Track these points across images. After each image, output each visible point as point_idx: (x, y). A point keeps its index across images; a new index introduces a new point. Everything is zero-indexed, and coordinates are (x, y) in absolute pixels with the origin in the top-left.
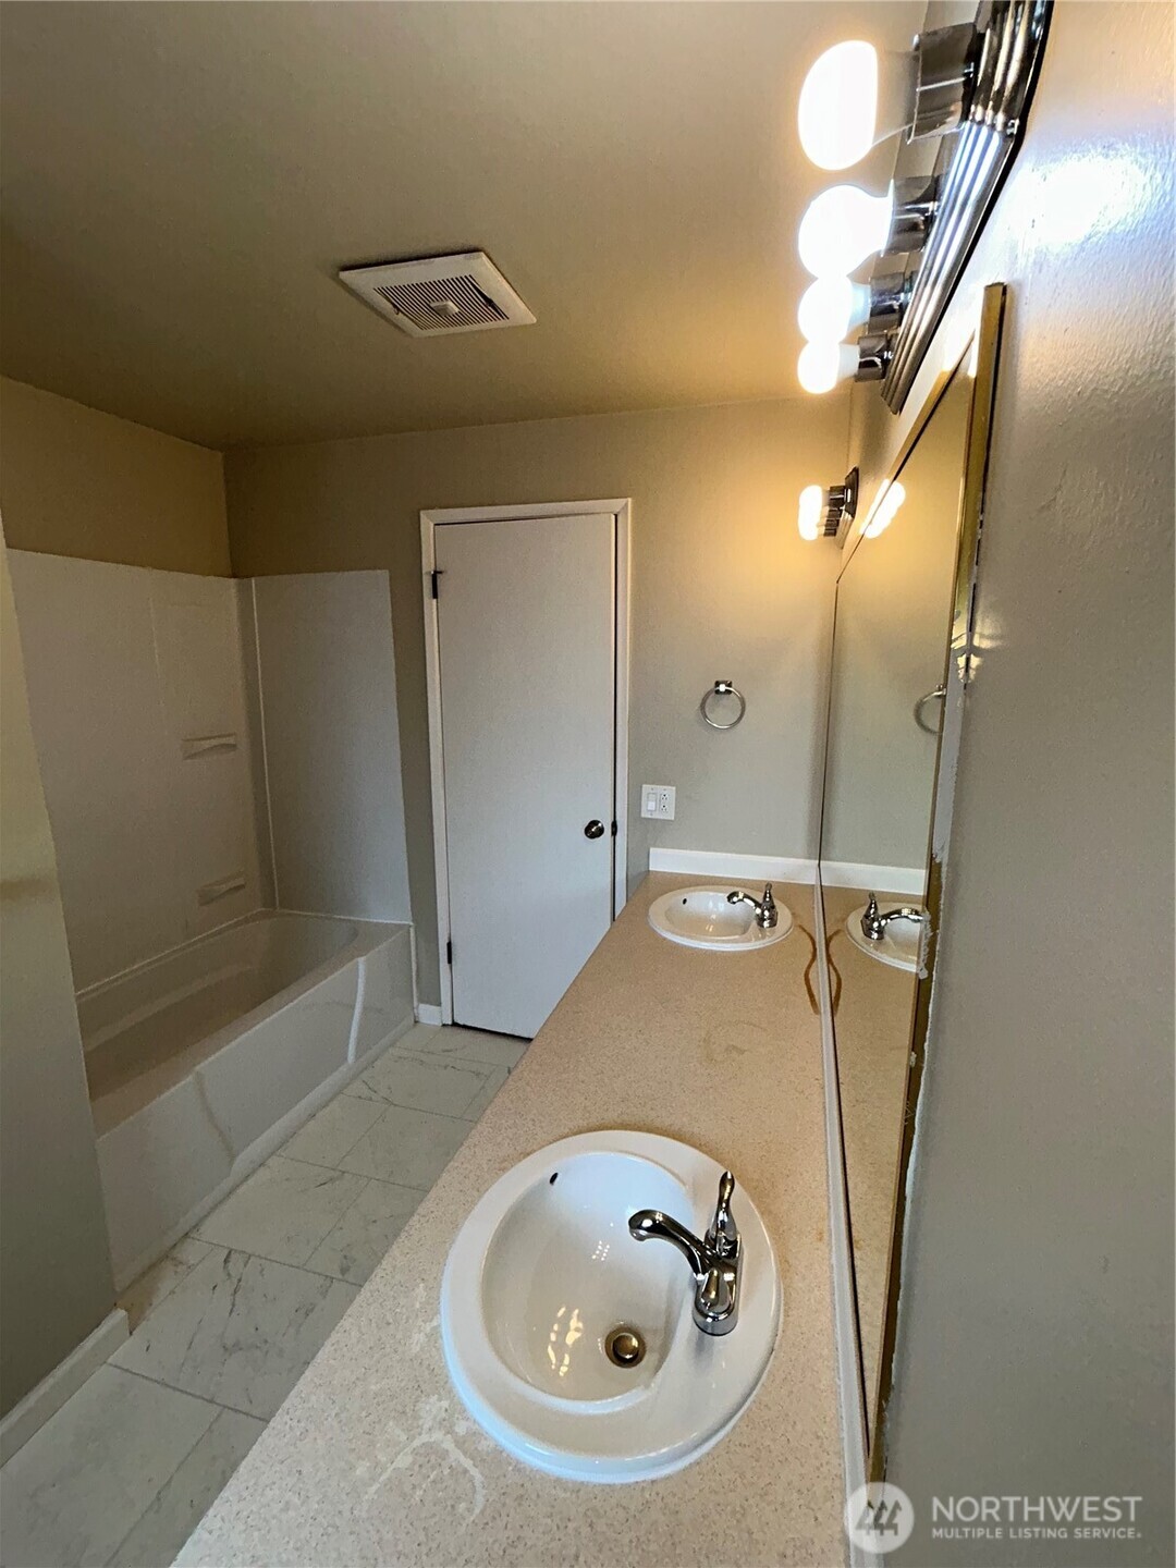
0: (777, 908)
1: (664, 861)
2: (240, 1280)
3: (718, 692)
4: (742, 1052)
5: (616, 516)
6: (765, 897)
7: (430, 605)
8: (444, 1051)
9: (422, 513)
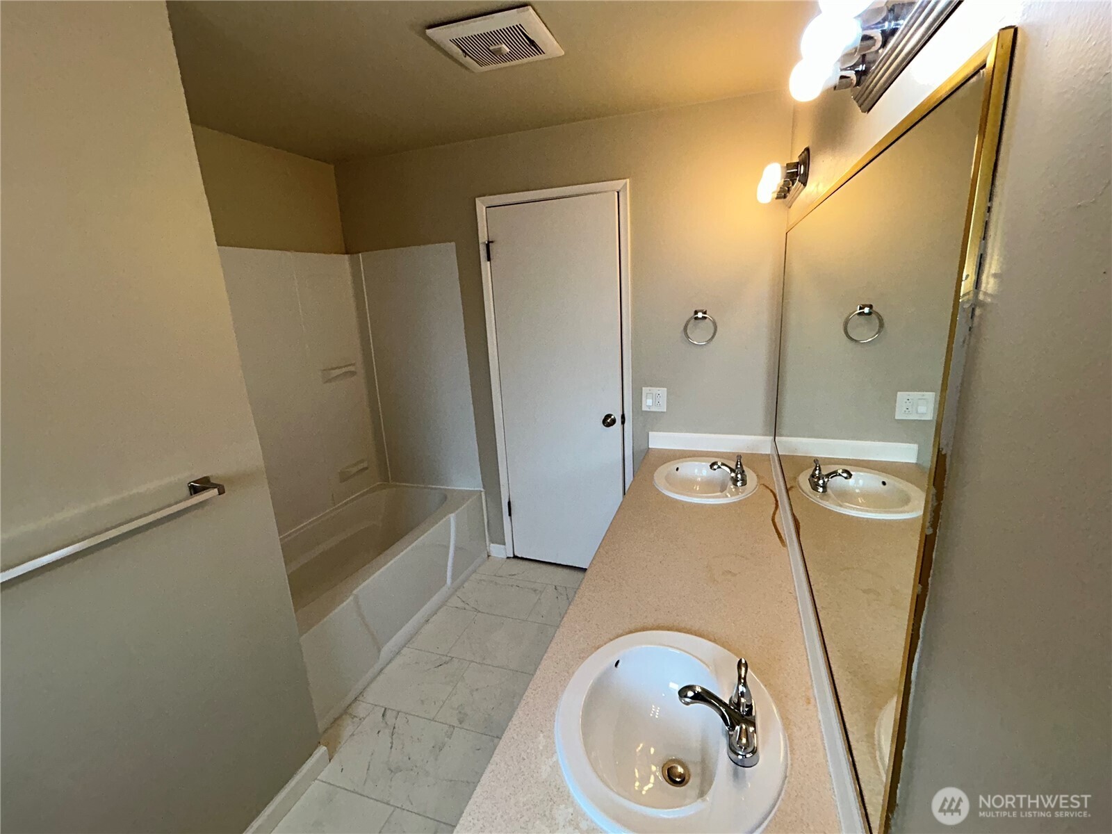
0: (746, 473)
1: (659, 441)
2: (394, 728)
3: (696, 318)
4: (735, 575)
5: (618, 192)
6: (737, 464)
7: (486, 266)
8: (510, 575)
9: (477, 199)
